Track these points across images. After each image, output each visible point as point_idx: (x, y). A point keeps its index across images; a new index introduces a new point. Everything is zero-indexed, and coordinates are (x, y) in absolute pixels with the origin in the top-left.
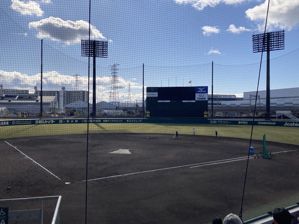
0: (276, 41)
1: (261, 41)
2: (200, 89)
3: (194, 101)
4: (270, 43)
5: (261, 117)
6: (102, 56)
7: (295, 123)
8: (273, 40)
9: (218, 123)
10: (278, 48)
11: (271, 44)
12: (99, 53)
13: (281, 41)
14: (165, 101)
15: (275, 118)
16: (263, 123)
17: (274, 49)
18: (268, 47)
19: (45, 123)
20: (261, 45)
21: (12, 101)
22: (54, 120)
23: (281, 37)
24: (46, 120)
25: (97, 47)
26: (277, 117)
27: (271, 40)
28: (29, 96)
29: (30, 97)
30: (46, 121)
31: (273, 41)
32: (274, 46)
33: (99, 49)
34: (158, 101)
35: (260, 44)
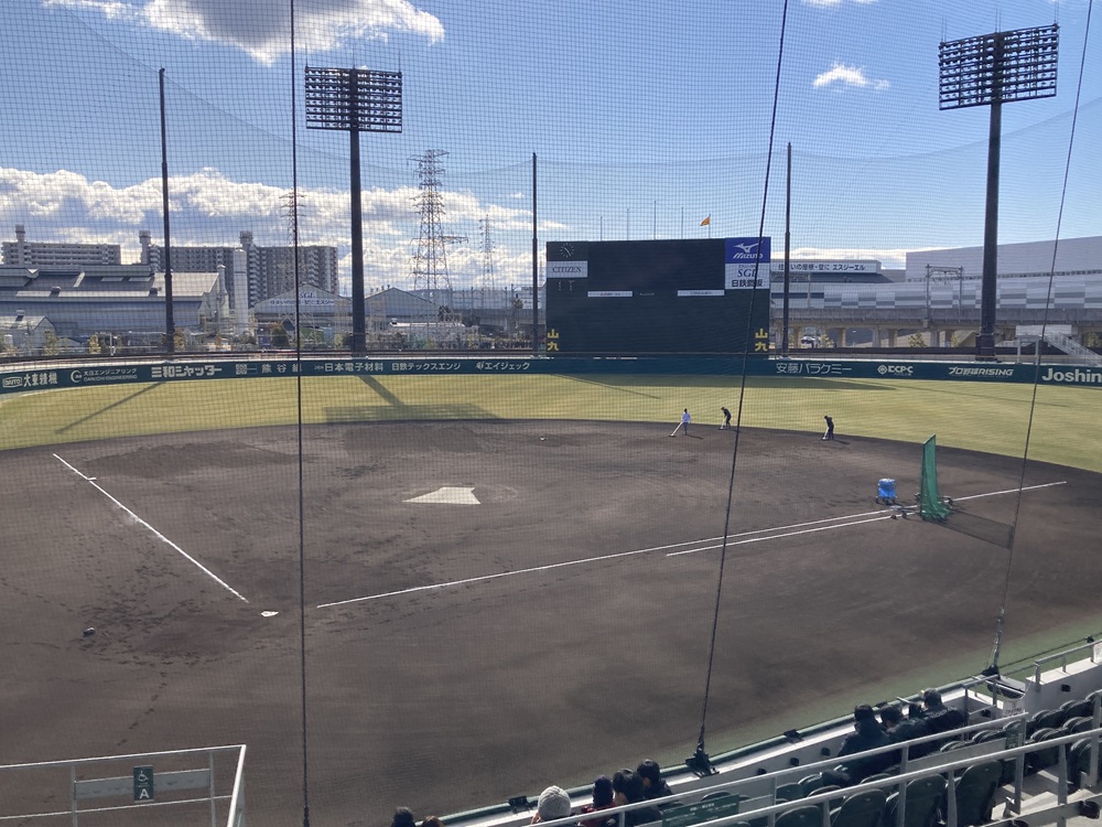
0: (1026, 66)
1: (970, 65)
2: (741, 246)
3: (720, 293)
4: (1004, 72)
5: (961, 350)
6: (381, 127)
7: (1083, 370)
8: (1017, 61)
9: (804, 373)
10: (1033, 93)
11: (1008, 76)
12: (370, 116)
13: (1043, 63)
14: (614, 294)
15: (1012, 351)
16: (966, 371)
17: (1020, 95)
18: (996, 87)
19: (185, 374)
20: (970, 81)
21: (62, 294)
22: (216, 365)
23: (1045, 48)
24: (190, 365)
25: (364, 94)
26: (1019, 350)
27: (1008, 59)
28: (125, 275)
29: (127, 278)
30: (187, 368)
31: (1017, 67)
32: (1017, 83)
33: (369, 102)
34: (591, 294)
35: (966, 78)
